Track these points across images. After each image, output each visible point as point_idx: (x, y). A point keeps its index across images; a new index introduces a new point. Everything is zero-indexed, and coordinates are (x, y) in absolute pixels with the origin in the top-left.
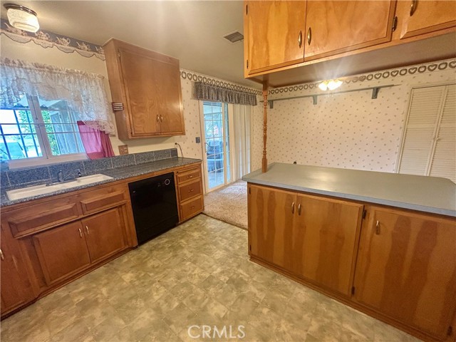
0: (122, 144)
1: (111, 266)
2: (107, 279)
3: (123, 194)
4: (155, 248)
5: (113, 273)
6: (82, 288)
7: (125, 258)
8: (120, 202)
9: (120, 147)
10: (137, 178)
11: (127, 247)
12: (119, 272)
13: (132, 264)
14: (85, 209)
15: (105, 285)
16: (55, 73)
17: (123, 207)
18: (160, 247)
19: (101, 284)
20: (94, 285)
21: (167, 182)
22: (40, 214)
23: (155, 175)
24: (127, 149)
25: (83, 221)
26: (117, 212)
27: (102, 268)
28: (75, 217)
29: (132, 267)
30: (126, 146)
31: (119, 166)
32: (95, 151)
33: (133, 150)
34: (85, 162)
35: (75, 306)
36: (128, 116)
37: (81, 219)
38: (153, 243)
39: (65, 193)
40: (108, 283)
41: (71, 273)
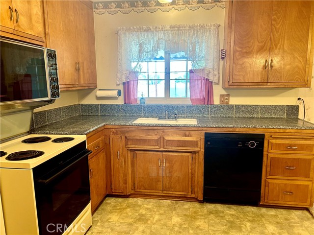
0: (224, 92)
1: (175, 204)
2: (165, 212)
3: (197, 142)
4: (216, 213)
5: (171, 209)
6: (149, 207)
7: (188, 205)
8: (194, 149)
9: (222, 96)
10: (214, 129)
11: (193, 196)
12: (174, 212)
13: (187, 213)
14: (165, 144)
15: (161, 214)
16: (181, 30)
17: (197, 154)
18: (222, 215)
19: (159, 212)
20: (155, 210)
21: (252, 145)
22: (140, 137)
23: (237, 131)
24: (228, 99)
25: (164, 153)
26: (190, 157)
27: (169, 202)
28: (158, 147)
29: (185, 215)
30: (228, 95)
31: (216, 116)
32: (198, 97)
33: (234, 101)
34: (187, 107)
35: (137, 214)
36: (228, 63)
37: (162, 151)
38: (219, 207)
39: (155, 126)
40: (162, 214)
41: (149, 191)
